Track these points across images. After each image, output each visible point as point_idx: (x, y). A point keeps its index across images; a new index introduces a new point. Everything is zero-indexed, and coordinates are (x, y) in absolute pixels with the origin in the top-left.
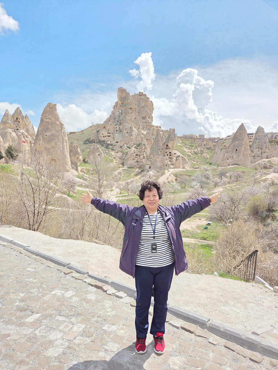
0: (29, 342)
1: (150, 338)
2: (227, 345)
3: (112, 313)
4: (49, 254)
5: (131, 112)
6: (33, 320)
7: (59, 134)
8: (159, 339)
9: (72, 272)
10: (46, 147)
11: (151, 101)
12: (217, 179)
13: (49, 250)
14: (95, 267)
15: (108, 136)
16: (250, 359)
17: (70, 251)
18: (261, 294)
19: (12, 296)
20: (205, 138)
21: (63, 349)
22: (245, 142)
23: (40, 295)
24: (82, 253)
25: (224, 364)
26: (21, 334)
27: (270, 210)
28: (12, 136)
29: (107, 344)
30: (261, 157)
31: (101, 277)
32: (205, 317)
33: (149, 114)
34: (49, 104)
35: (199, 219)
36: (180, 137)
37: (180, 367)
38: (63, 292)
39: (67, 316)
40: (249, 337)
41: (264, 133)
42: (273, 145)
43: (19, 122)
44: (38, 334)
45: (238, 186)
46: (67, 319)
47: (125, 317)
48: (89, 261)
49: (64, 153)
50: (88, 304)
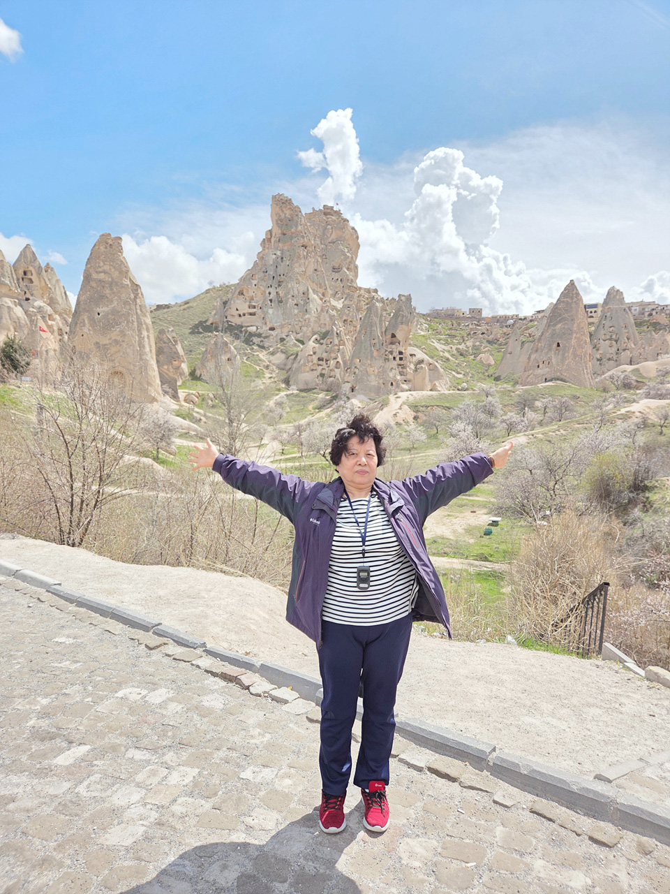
0: (63, 814)
1: (354, 796)
2: (537, 808)
3: (263, 740)
4: (110, 602)
5: (305, 254)
6: (71, 761)
7: (130, 309)
8: (374, 798)
9: (165, 644)
10: (97, 343)
11: (353, 228)
12: (513, 416)
13: (110, 593)
14: (222, 631)
15: (251, 314)
16: (591, 839)
17: (161, 593)
18: (617, 684)
19: (20, 704)
20: (483, 316)
21: (144, 828)
22: (579, 325)
23: (87, 700)
24: (189, 597)
25: (528, 851)
26: (42, 795)
27: (639, 487)
28: (15, 316)
29: (252, 814)
30: (616, 360)
31: (237, 654)
32: (483, 743)
33: (348, 261)
34: (103, 235)
35: (472, 512)
36: (424, 315)
37: (426, 861)
38: (144, 692)
39: (155, 750)
40: (589, 787)
41: (622, 304)
42: (644, 331)
43: (31, 281)
44: (85, 794)
45: (562, 431)
46: (155, 757)
47: (295, 748)
48: (206, 617)
49: (144, 357)
50: (206, 720)
